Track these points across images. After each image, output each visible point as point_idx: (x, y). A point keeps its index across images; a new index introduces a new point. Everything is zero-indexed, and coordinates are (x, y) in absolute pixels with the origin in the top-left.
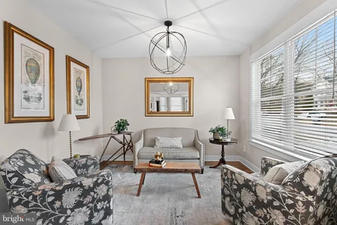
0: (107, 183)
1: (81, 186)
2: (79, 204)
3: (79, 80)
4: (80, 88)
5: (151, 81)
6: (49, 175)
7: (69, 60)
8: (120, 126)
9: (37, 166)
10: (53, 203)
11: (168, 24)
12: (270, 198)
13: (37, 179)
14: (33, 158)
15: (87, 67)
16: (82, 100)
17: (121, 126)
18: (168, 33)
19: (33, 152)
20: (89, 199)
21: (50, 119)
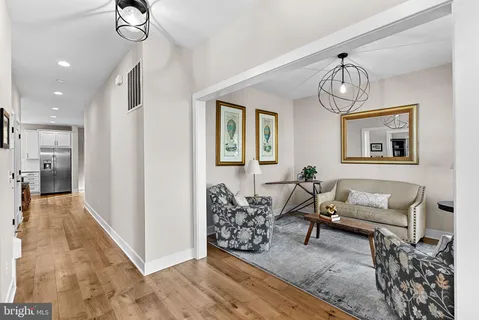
0: (265, 216)
1: (246, 212)
2: (245, 225)
3: (268, 129)
4: (268, 136)
5: (348, 119)
6: (232, 202)
7: (258, 112)
8: (306, 173)
9: (226, 194)
10: (230, 218)
11: (343, 56)
12: (411, 267)
13: (225, 202)
14: (226, 189)
15: (275, 114)
16: (270, 147)
17: (308, 174)
18: (343, 66)
19: (227, 186)
20: (250, 223)
21: (242, 164)
